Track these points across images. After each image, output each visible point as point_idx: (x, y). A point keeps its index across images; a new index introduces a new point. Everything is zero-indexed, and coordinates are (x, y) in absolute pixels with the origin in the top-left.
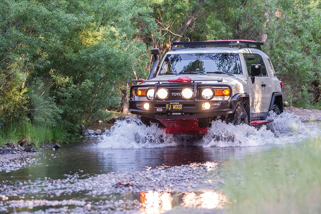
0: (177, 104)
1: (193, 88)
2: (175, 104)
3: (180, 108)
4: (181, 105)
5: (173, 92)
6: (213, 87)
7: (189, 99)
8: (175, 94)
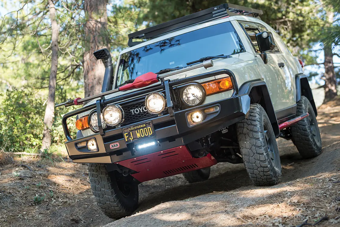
0: (143, 128)
1: (164, 93)
2: (140, 129)
3: (150, 134)
4: (150, 128)
5: (132, 109)
6: (200, 81)
7: (161, 113)
8: (137, 111)
